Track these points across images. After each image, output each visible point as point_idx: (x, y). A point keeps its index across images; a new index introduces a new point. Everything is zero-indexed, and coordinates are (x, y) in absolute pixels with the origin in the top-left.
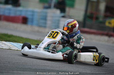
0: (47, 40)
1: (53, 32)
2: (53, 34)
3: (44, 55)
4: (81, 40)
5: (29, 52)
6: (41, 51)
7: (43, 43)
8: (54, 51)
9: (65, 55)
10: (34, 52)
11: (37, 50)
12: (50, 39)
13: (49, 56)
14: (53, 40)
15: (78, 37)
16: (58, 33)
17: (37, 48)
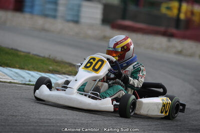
0: (84, 75)
1: (94, 59)
2: (94, 63)
4: (141, 73)
5: (52, 97)
6: (73, 96)
7: (76, 80)
8: (97, 95)
9: (115, 102)
10: (61, 97)
11: (66, 93)
12: (89, 72)
13: (89, 104)
14: (94, 74)
16: (103, 62)
17: (67, 90)
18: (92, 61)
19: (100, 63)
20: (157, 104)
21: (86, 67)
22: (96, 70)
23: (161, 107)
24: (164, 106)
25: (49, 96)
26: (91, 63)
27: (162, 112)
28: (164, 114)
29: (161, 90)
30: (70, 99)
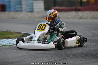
0: (38, 34)
2: (42, 27)
3: (39, 47)
5: (26, 46)
6: (35, 44)
7: (35, 36)
9: (55, 43)
10: (30, 46)
11: (32, 44)
12: (40, 31)
13: (43, 47)
15: (60, 24)
16: (45, 25)
17: (32, 41)
18: (40, 26)
19: (44, 26)
20: (74, 40)
21: (38, 29)
22: (43, 30)
23: (76, 41)
24: (77, 40)
26: (40, 27)
27: (77, 44)
28: (78, 44)
29: (75, 33)
30: (34, 46)
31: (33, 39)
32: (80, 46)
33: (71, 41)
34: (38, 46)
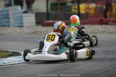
0: (48, 45)
2: (51, 37)
5: (36, 57)
6: (46, 55)
7: (45, 47)
8: (57, 52)
10: (40, 57)
11: (42, 55)
12: (49, 42)
13: (55, 58)
14: (52, 43)
17: (42, 53)
18: (49, 36)
19: (53, 36)
20: (84, 52)
21: (47, 40)
22: (53, 40)
23: (86, 53)
25: (34, 57)
26: (49, 38)
28: (88, 56)
30: (45, 57)
31: (43, 50)
32: (89, 59)
33: (82, 52)
34: (49, 57)
